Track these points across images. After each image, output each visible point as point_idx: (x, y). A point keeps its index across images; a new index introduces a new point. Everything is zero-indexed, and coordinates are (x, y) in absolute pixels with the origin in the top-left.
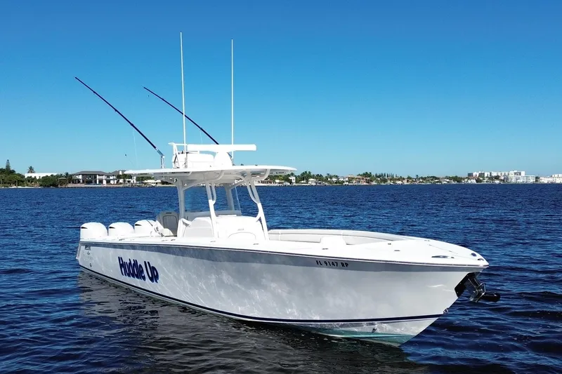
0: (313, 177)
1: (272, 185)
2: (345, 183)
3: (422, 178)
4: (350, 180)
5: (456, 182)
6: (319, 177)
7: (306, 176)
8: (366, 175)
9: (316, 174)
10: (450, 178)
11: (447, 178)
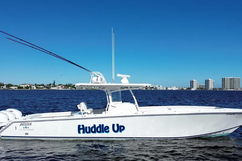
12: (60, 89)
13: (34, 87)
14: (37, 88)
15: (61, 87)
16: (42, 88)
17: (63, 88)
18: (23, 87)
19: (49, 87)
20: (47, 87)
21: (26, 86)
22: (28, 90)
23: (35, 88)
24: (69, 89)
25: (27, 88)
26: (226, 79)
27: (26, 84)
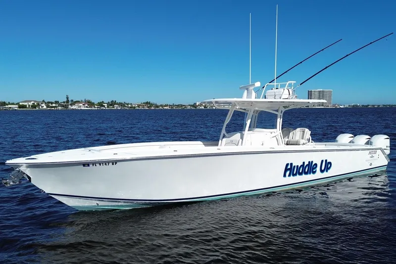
0: (117, 104)
1: (93, 108)
2: (136, 108)
3: (176, 105)
4: (139, 106)
5: (194, 108)
6: (121, 104)
7: (113, 103)
8: (147, 103)
9: (119, 102)
10: (191, 106)
11: (189, 105)
12: (83, 108)
13: (43, 105)
14: (48, 106)
15: (83, 105)
16: (55, 107)
17: (87, 107)
18: (26, 106)
19: (66, 105)
20: (63, 106)
21: (31, 104)
22: (36, 110)
23: (45, 107)
24: (96, 109)
25: (34, 106)
26: (313, 93)
27: (30, 101)
